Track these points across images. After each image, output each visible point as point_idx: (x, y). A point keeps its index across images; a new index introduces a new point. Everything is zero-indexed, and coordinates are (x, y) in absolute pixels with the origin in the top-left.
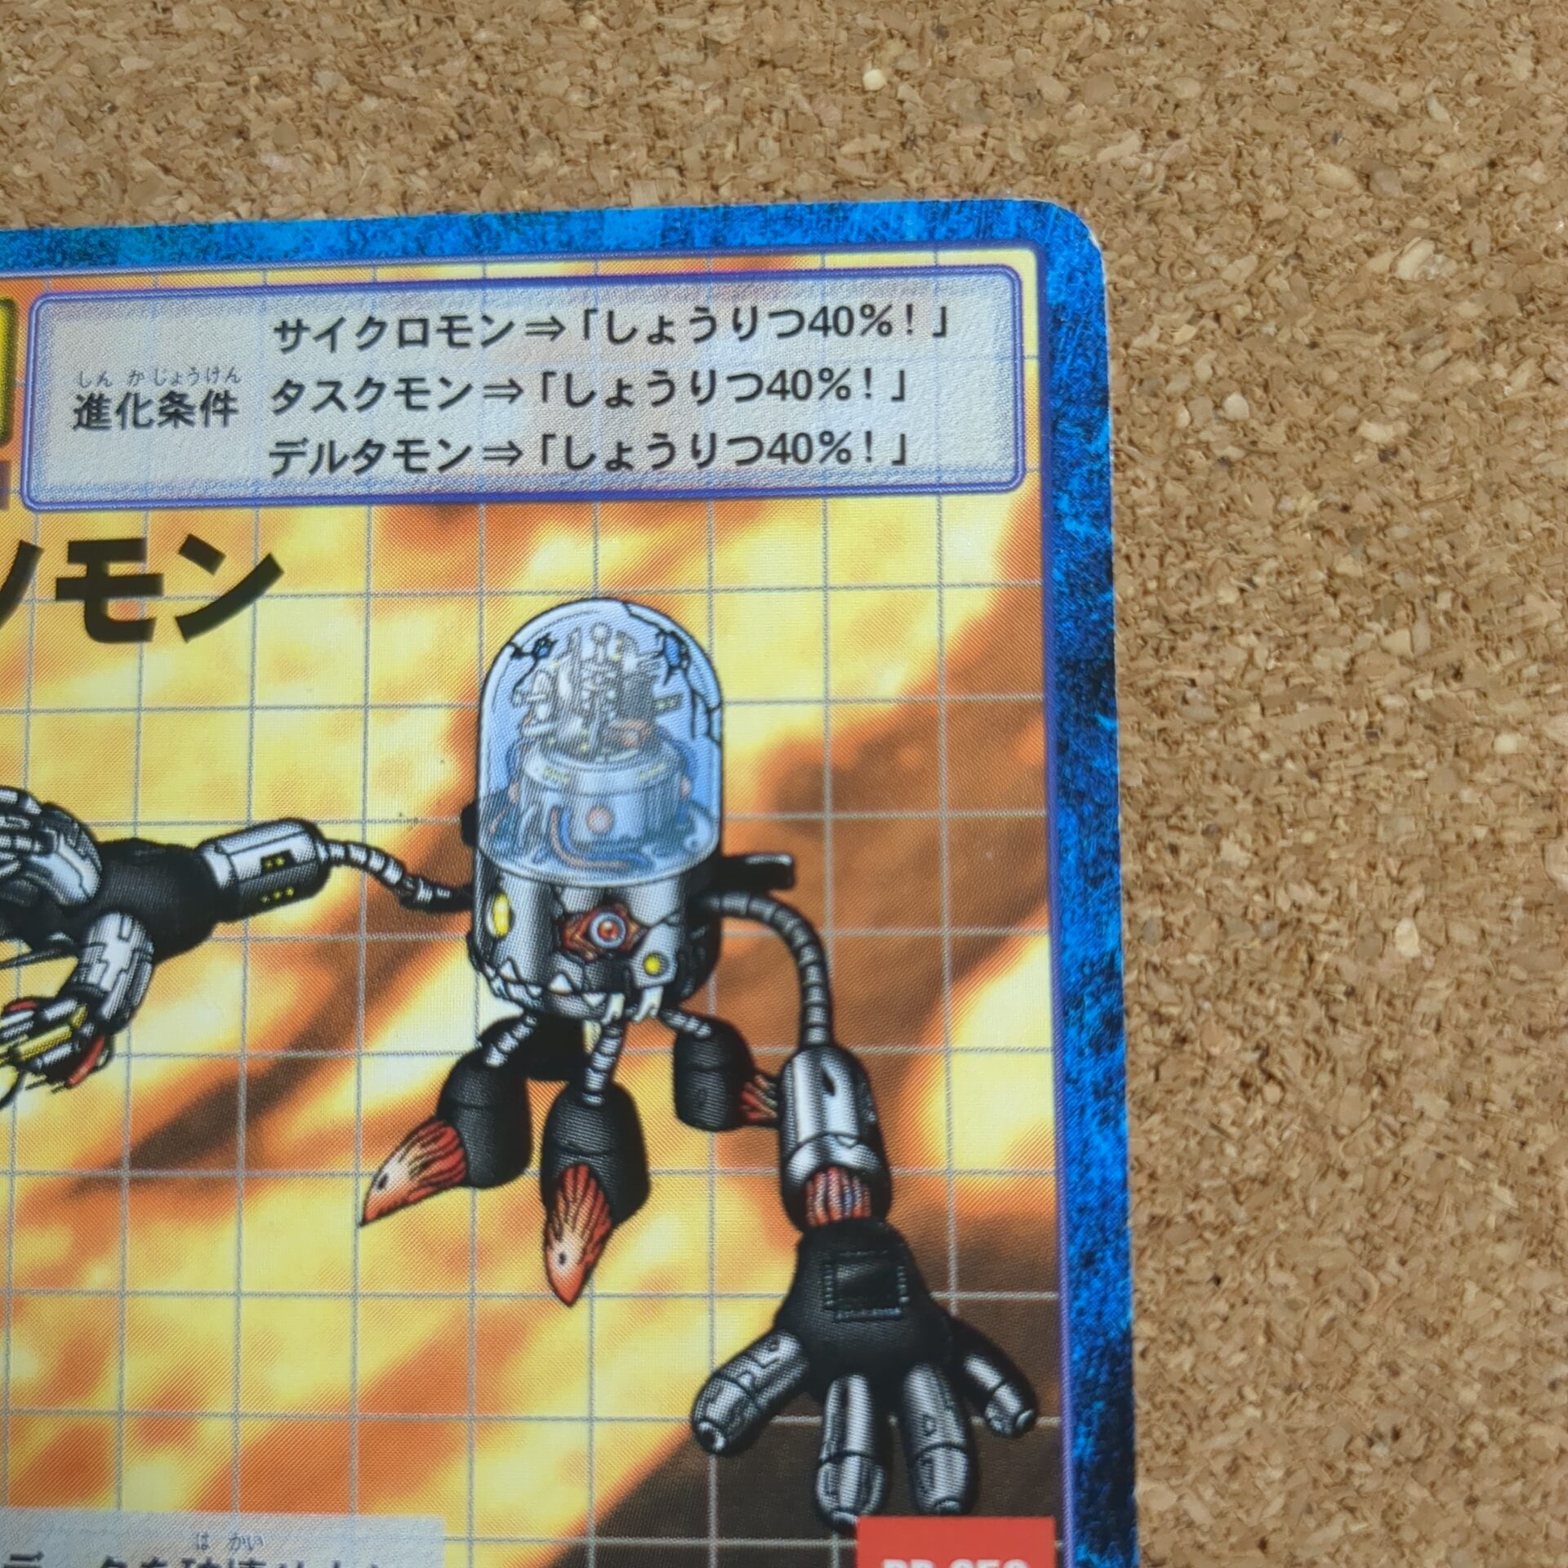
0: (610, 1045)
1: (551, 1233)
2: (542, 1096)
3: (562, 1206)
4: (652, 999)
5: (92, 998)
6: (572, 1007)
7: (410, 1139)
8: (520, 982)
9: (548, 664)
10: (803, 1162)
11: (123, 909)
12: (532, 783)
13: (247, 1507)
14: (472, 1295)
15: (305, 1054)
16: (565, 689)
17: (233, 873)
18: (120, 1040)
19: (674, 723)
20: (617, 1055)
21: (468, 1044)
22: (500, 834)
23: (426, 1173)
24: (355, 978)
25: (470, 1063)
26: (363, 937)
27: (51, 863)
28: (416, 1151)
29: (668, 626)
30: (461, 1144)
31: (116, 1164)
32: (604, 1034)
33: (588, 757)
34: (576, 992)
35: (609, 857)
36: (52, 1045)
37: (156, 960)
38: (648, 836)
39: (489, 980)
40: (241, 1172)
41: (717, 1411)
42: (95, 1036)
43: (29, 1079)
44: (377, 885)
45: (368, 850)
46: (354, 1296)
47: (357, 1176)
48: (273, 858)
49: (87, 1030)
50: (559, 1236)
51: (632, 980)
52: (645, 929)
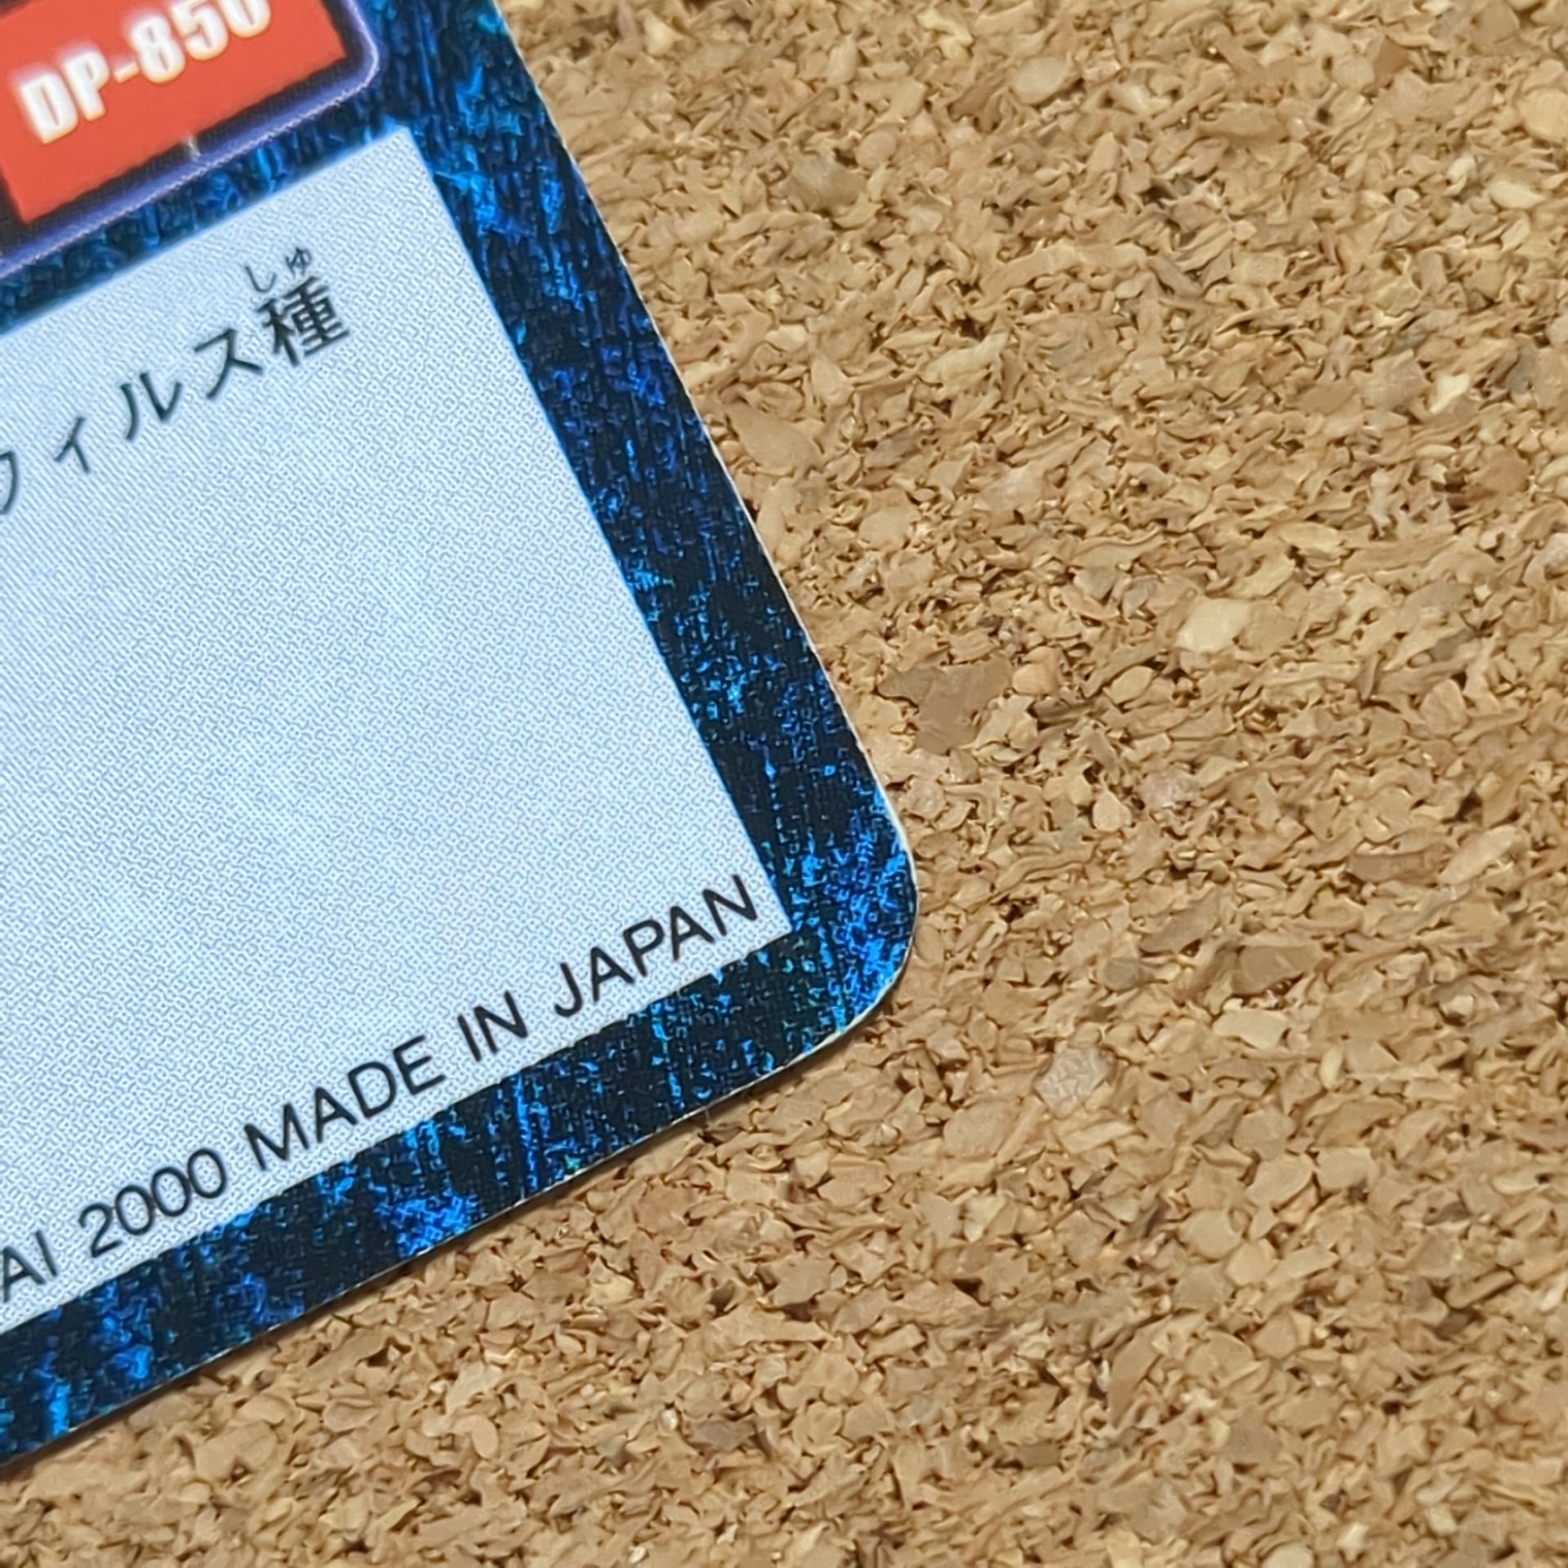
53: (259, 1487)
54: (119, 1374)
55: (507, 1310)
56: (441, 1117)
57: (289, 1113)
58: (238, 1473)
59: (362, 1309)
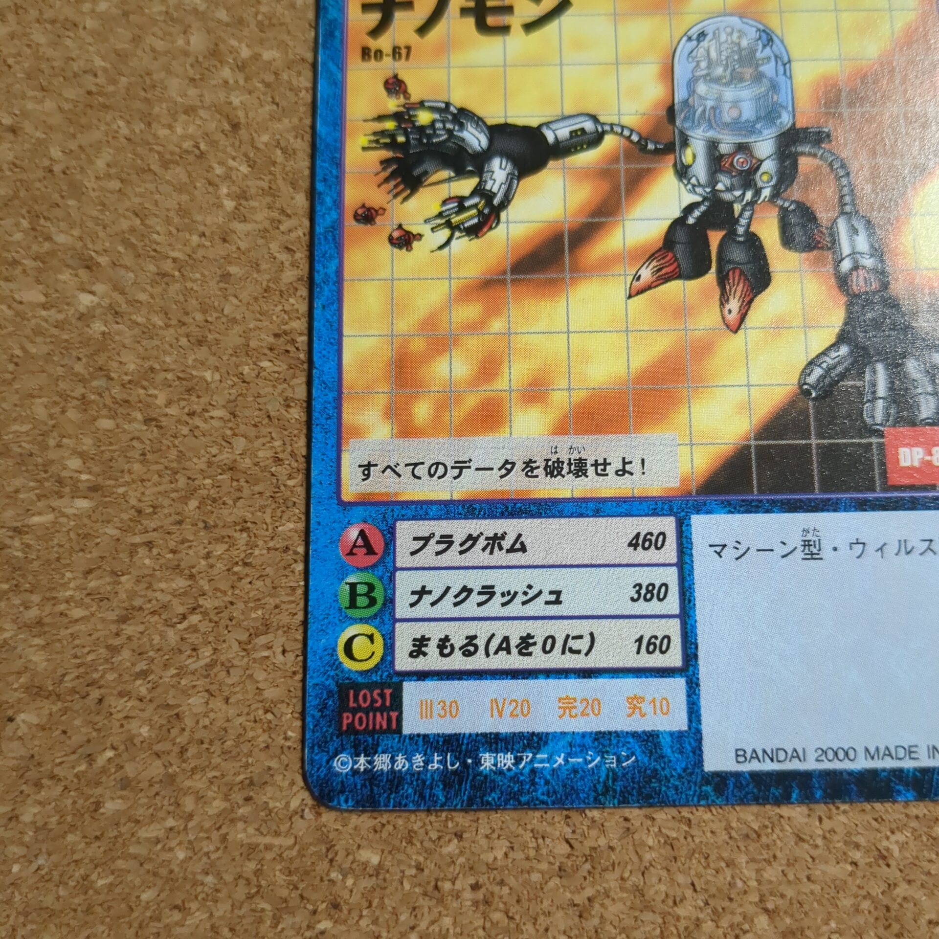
0: (747, 214)
1: (724, 299)
2: (715, 238)
3: (728, 287)
4: (766, 193)
5: (488, 196)
6: (727, 197)
7: (652, 257)
8: (700, 185)
9: (705, 44)
10: (846, 265)
11: (503, 154)
12: (700, 97)
13: (577, 433)
14: (686, 329)
15: (597, 220)
16: (713, 54)
17: (556, 138)
18: (503, 215)
19: (768, 69)
20: (751, 218)
21: (677, 214)
22: (686, 119)
23: (660, 273)
24: (619, 185)
25: (678, 223)
26: (622, 166)
27: (465, 135)
28: (654, 263)
29: (762, 27)
30: (676, 260)
31: (504, 273)
32: (743, 210)
33: (728, 84)
34: (729, 190)
35: (740, 129)
36: (469, 218)
37: (520, 177)
38: (758, 119)
39: (686, 186)
40: (568, 275)
41: (812, 379)
42: (490, 214)
43: (457, 234)
44: (627, 143)
45: (623, 127)
46: (627, 331)
47: (626, 275)
48: (576, 131)
49: (486, 211)
50: (727, 301)
51: (756, 185)
52: (761, 162)
53: (836, 838)
54: (813, 794)
55: (914, 824)
56: (915, 769)
57: (877, 749)
58: (833, 831)
59: (878, 806)
